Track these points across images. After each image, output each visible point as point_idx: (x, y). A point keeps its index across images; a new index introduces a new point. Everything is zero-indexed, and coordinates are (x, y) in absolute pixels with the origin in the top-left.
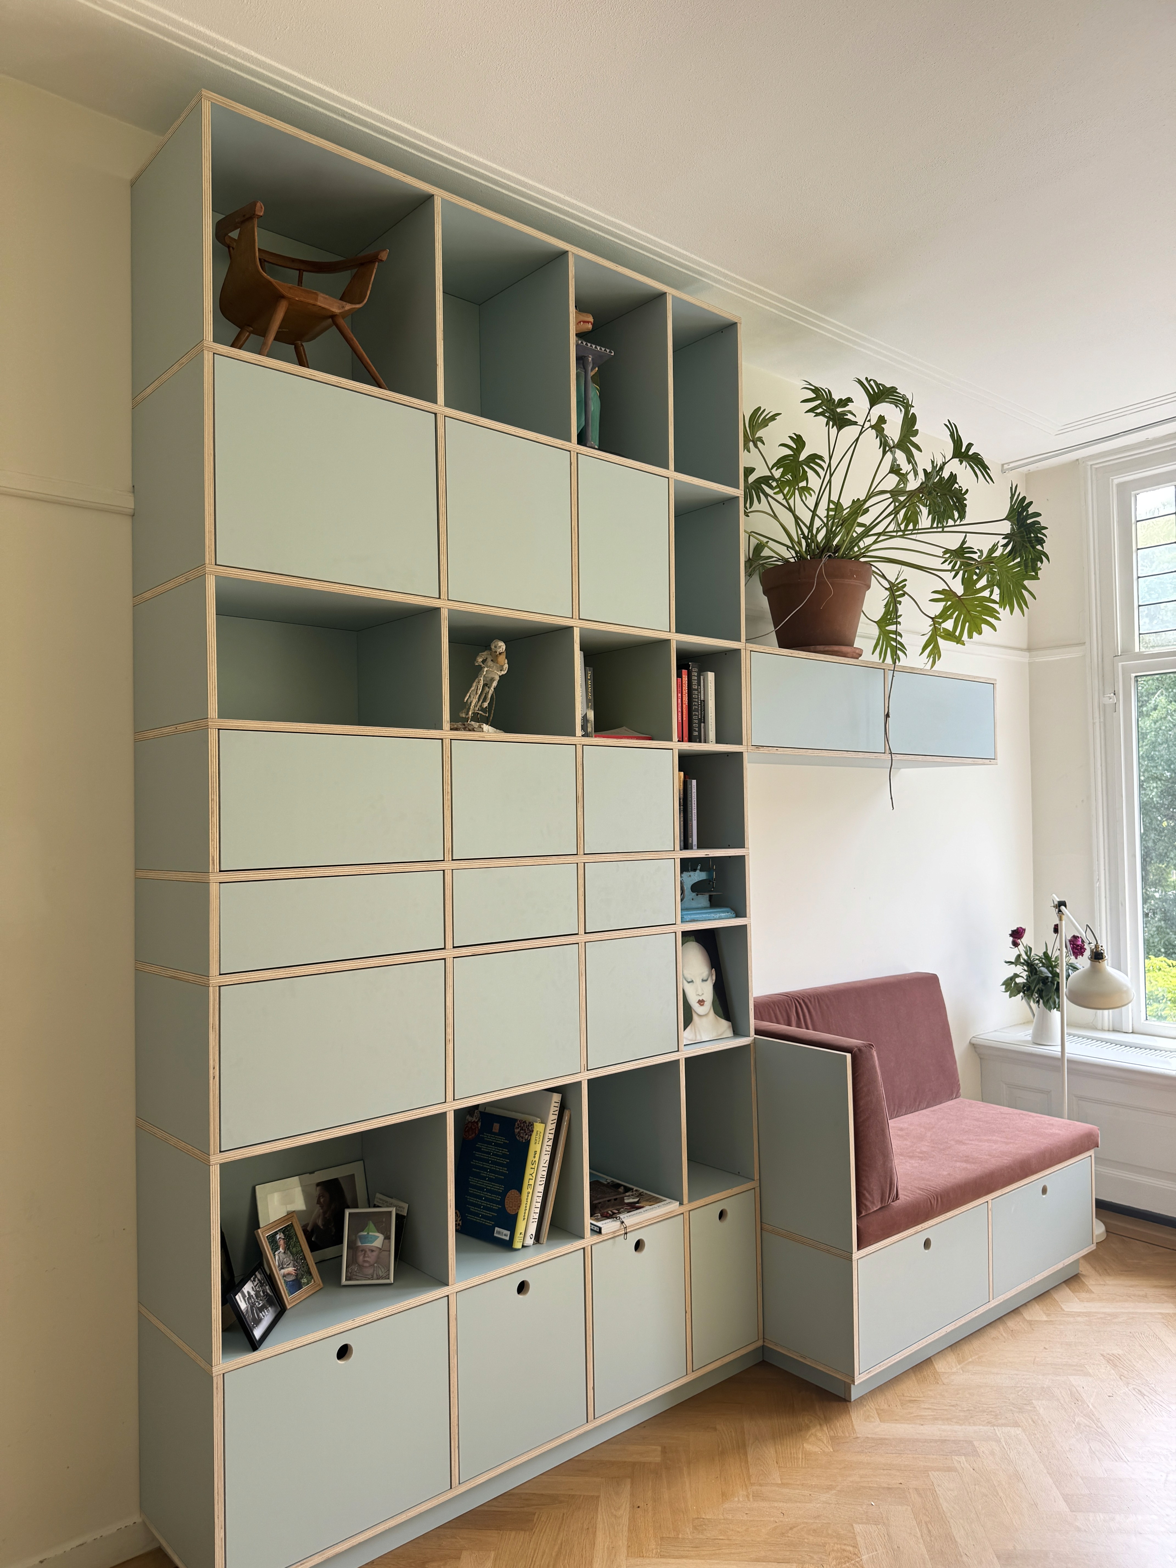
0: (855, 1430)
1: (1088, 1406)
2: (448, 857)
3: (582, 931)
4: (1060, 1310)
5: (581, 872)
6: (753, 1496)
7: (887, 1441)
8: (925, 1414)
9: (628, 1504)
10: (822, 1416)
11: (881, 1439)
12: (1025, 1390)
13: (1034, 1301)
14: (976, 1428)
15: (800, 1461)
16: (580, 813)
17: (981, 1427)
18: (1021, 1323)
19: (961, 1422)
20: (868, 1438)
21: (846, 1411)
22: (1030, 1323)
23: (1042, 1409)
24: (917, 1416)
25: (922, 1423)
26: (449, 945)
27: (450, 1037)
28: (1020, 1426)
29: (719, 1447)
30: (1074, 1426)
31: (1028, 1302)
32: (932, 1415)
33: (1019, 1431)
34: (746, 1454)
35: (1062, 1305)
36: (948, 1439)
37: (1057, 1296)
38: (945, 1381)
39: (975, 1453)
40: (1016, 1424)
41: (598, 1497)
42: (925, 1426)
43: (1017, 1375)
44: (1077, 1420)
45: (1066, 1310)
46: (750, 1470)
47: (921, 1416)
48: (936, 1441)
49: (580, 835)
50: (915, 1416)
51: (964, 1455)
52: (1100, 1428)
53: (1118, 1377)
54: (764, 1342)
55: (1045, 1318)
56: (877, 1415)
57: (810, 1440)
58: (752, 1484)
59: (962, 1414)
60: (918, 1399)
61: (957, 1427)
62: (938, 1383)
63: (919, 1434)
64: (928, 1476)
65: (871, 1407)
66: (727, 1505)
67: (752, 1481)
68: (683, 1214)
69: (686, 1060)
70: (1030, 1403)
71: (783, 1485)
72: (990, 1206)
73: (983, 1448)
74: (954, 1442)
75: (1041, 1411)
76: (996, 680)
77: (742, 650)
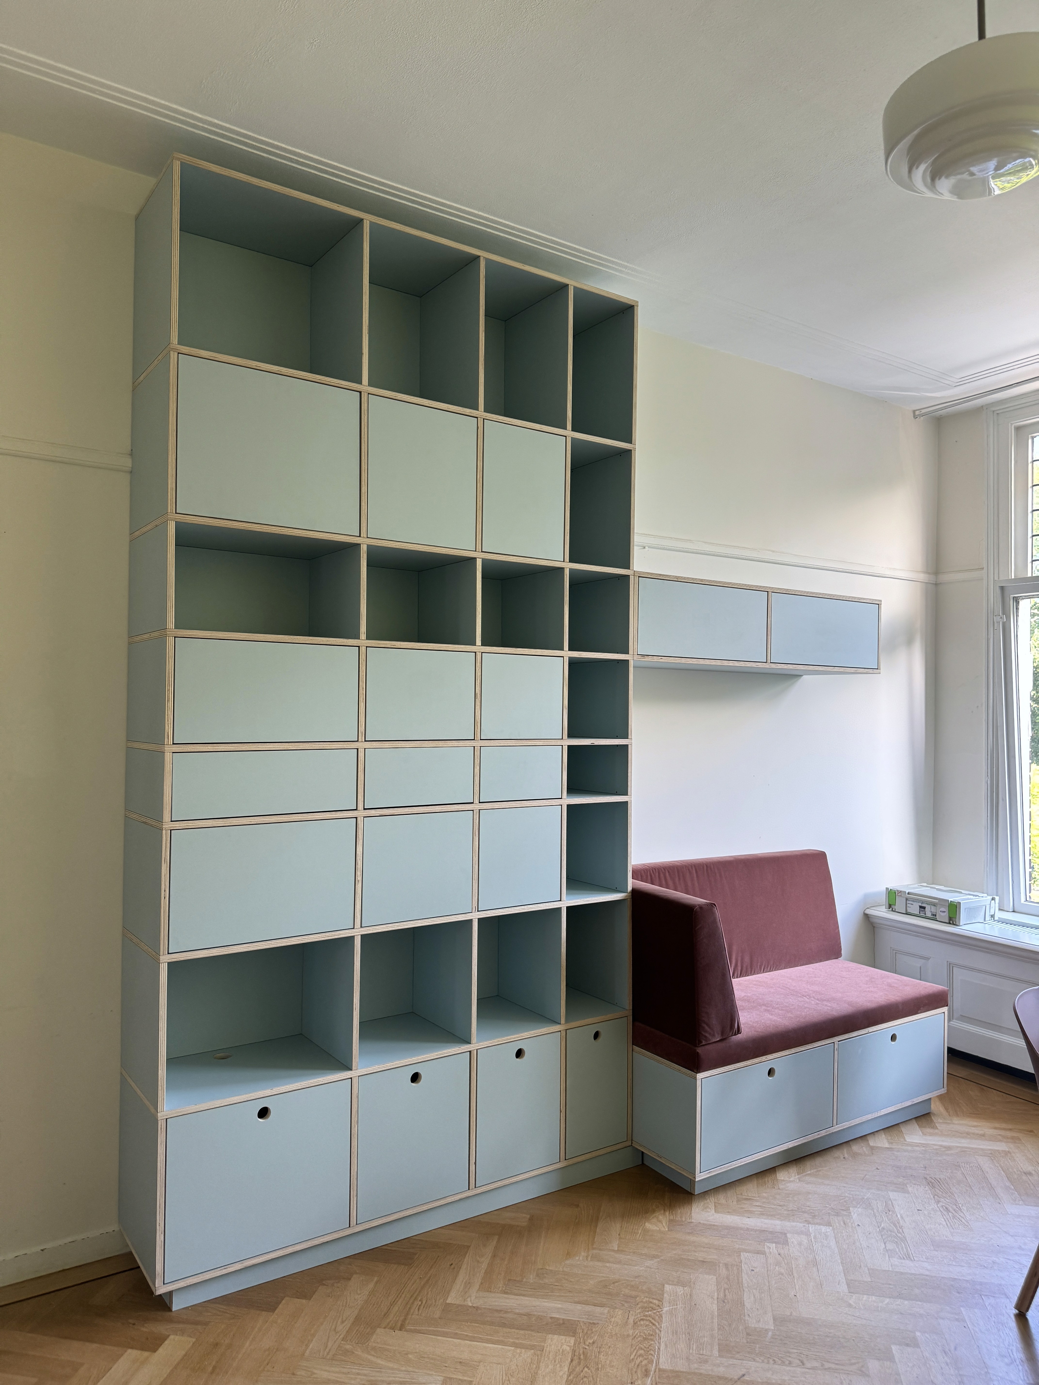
0: (691, 1217)
1: (897, 1216)
2: (361, 738)
3: (477, 801)
4: (903, 1140)
5: (477, 753)
6: (591, 1257)
7: (715, 1227)
8: (754, 1210)
9: (491, 1254)
10: (668, 1204)
11: (711, 1225)
12: (847, 1199)
13: (882, 1131)
14: (794, 1224)
15: (639, 1235)
16: (478, 709)
17: (798, 1224)
18: (864, 1148)
19: (782, 1218)
20: (700, 1223)
21: (690, 1202)
22: (872, 1148)
23: (856, 1214)
24: (748, 1211)
25: (749, 1216)
26: (360, 807)
27: (359, 878)
28: (831, 1226)
29: (576, 1219)
30: (878, 1230)
31: (877, 1131)
32: (760, 1211)
33: (829, 1229)
34: (596, 1226)
35: (905, 1137)
36: (766, 1230)
37: (904, 1129)
38: (781, 1187)
39: (786, 1242)
40: (829, 1224)
41: (468, 1247)
42: (750, 1219)
43: (844, 1187)
44: (882, 1226)
45: (907, 1140)
46: (596, 1239)
47: (750, 1211)
48: (756, 1231)
49: (477, 724)
50: (745, 1211)
51: (776, 1243)
52: (900, 1233)
53: (932, 1196)
54: (632, 1143)
55: (887, 1145)
56: (714, 1208)
57: (652, 1221)
58: (593, 1249)
59: (785, 1212)
60: (753, 1198)
61: (778, 1222)
62: (775, 1188)
63: (744, 1224)
64: (740, 1255)
65: (711, 1201)
66: (568, 1262)
67: (594, 1246)
68: (560, 1031)
69: (568, 908)
70: (847, 1209)
71: (618, 1251)
72: (836, 1046)
73: (793, 1239)
74: (771, 1233)
75: (855, 1216)
76: (881, 601)
77: (631, 576)
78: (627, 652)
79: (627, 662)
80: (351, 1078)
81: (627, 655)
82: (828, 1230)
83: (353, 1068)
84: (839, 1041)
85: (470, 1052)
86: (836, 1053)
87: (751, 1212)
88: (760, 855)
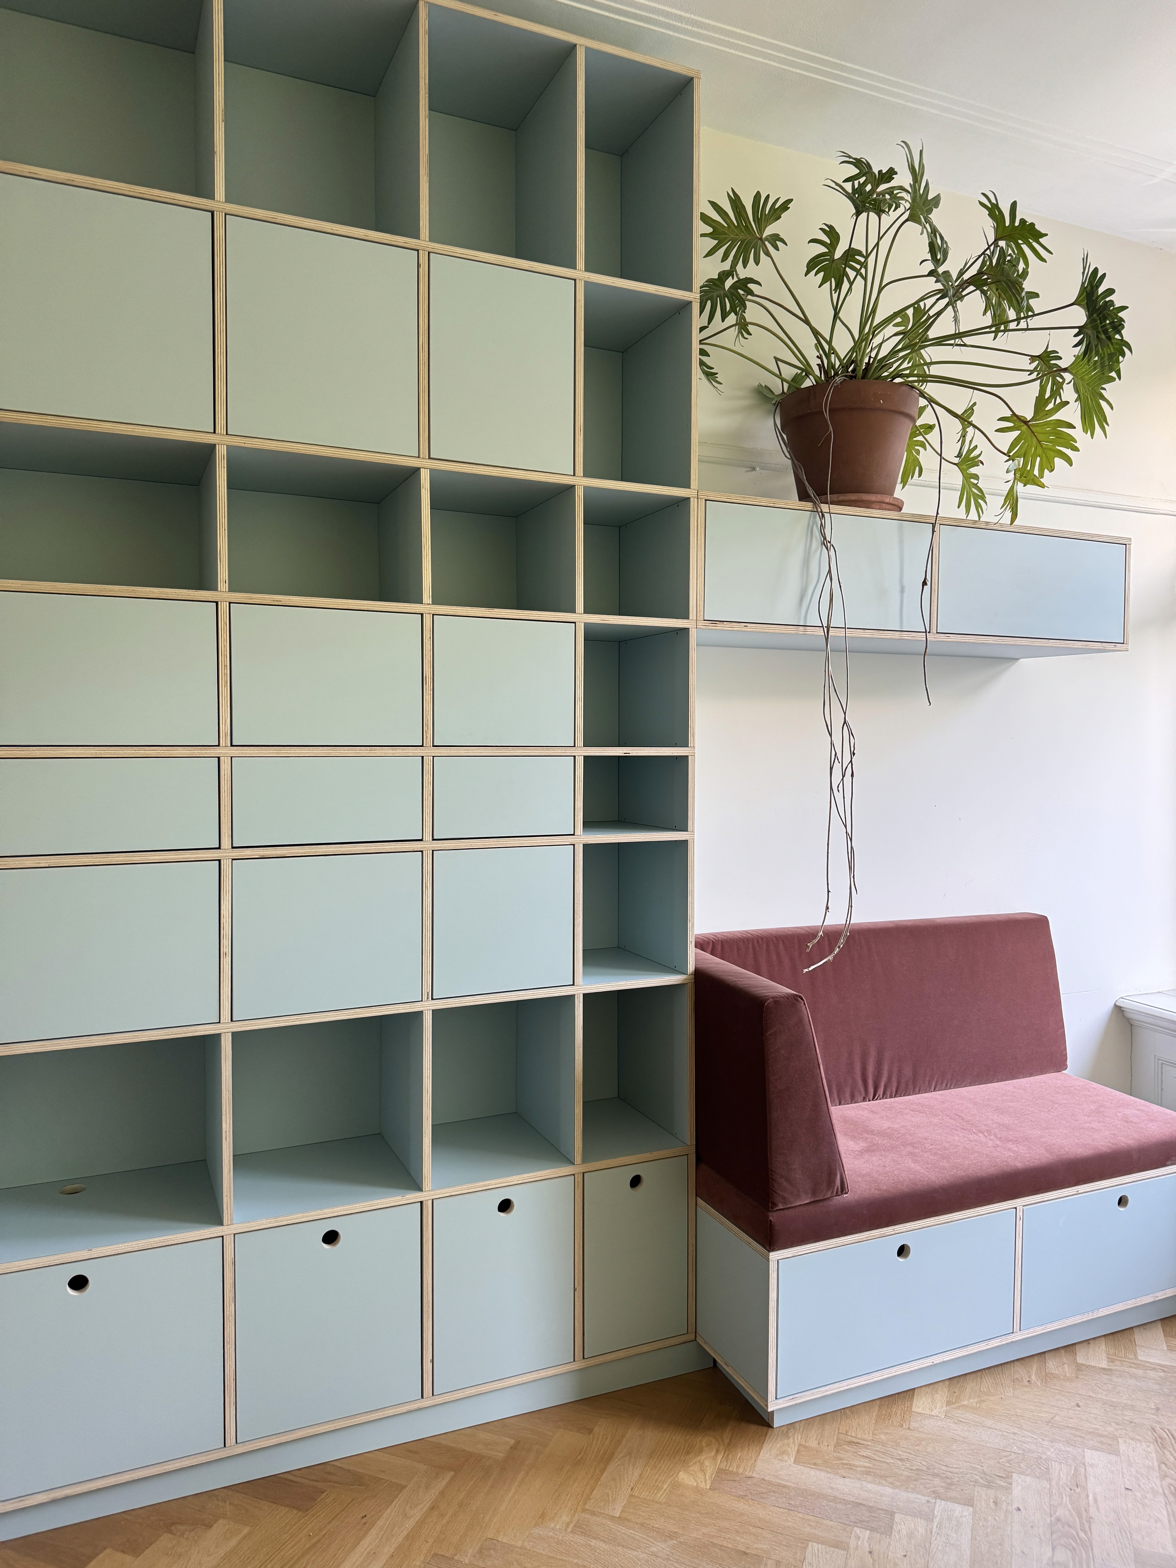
0: (754, 1467)
1: (1088, 1496)
2: (225, 741)
3: (428, 837)
4: (1133, 1356)
5: (428, 767)
6: (575, 1526)
7: (784, 1490)
8: (857, 1463)
9: (430, 1503)
10: (727, 1441)
11: (779, 1485)
12: (1013, 1456)
13: (1103, 1339)
14: (912, 1496)
15: (661, 1492)
16: (428, 697)
17: (919, 1496)
18: (1066, 1365)
19: (897, 1483)
20: (764, 1480)
21: (760, 1441)
22: (1079, 1368)
23: (1019, 1488)
24: (846, 1464)
25: (845, 1475)
26: (226, 843)
27: (226, 949)
28: (972, 1506)
29: (579, 1454)
30: (1049, 1521)
31: (1094, 1339)
32: (865, 1467)
33: (967, 1511)
34: (603, 1471)
35: (1138, 1351)
36: (864, 1503)
37: (1139, 1337)
38: (913, 1425)
39: (888, 1530)
40: (969, 1502)
41: (404, 1487)
42: (846, 1479)
43: (1015, 1434)
44: (1057, 1514)
45: (1140, 1358)
46: (594, 1492)
47: (850, 1465)
48: (846, 1502)
49: (427, 723)
50: (843, 1464)
51: (872, 1530)
52: (1085, 1532)
53: (1156, 1464)
54: (696, 1336)
55: (1104, 1364)
56: (794, 1453)
57: (692, 1468)
58: (584, 1510)
59: (906, 1473)
60: (861, 1442)
61: (889, 1490)
62: (902, 1426)
63: (832, 1488)
64: (805, 1548)
65: (796, 1439)
66: (536, 1531)
67: (587, 1507)
68: (574, 1175)
69: (586, 996)
70: (1008, 1477)
71: (621, 1520)
72: (1020, 1214)
73: (903, 1525)
74: (870, 1509)
75: (1017, 1491)
76: (1130, 539)
77: (692, 499)
78: (686, 616)
79: (686, 630)
80: (223, 1237)
81: (686, 621)
82: (965, 1514)
83: (225, 1222)
84: (1023, 1206)
85: (421, 1202)
86: (1019, 1223)
87: (851, 1467)
88: (939, 921)
